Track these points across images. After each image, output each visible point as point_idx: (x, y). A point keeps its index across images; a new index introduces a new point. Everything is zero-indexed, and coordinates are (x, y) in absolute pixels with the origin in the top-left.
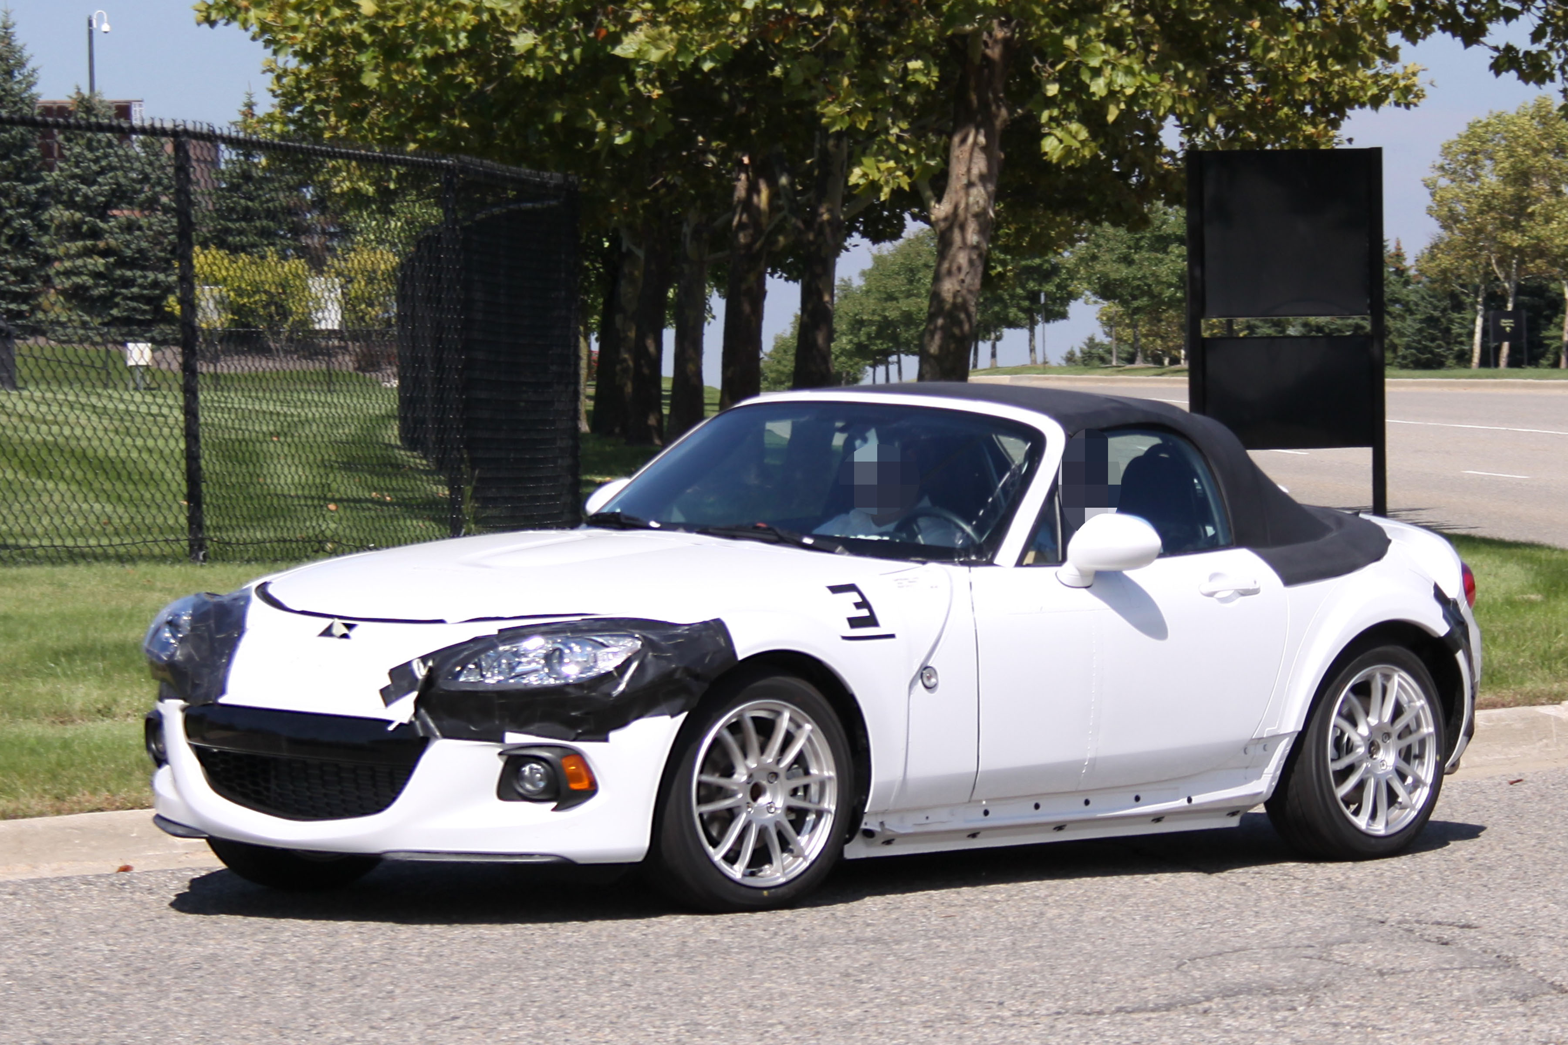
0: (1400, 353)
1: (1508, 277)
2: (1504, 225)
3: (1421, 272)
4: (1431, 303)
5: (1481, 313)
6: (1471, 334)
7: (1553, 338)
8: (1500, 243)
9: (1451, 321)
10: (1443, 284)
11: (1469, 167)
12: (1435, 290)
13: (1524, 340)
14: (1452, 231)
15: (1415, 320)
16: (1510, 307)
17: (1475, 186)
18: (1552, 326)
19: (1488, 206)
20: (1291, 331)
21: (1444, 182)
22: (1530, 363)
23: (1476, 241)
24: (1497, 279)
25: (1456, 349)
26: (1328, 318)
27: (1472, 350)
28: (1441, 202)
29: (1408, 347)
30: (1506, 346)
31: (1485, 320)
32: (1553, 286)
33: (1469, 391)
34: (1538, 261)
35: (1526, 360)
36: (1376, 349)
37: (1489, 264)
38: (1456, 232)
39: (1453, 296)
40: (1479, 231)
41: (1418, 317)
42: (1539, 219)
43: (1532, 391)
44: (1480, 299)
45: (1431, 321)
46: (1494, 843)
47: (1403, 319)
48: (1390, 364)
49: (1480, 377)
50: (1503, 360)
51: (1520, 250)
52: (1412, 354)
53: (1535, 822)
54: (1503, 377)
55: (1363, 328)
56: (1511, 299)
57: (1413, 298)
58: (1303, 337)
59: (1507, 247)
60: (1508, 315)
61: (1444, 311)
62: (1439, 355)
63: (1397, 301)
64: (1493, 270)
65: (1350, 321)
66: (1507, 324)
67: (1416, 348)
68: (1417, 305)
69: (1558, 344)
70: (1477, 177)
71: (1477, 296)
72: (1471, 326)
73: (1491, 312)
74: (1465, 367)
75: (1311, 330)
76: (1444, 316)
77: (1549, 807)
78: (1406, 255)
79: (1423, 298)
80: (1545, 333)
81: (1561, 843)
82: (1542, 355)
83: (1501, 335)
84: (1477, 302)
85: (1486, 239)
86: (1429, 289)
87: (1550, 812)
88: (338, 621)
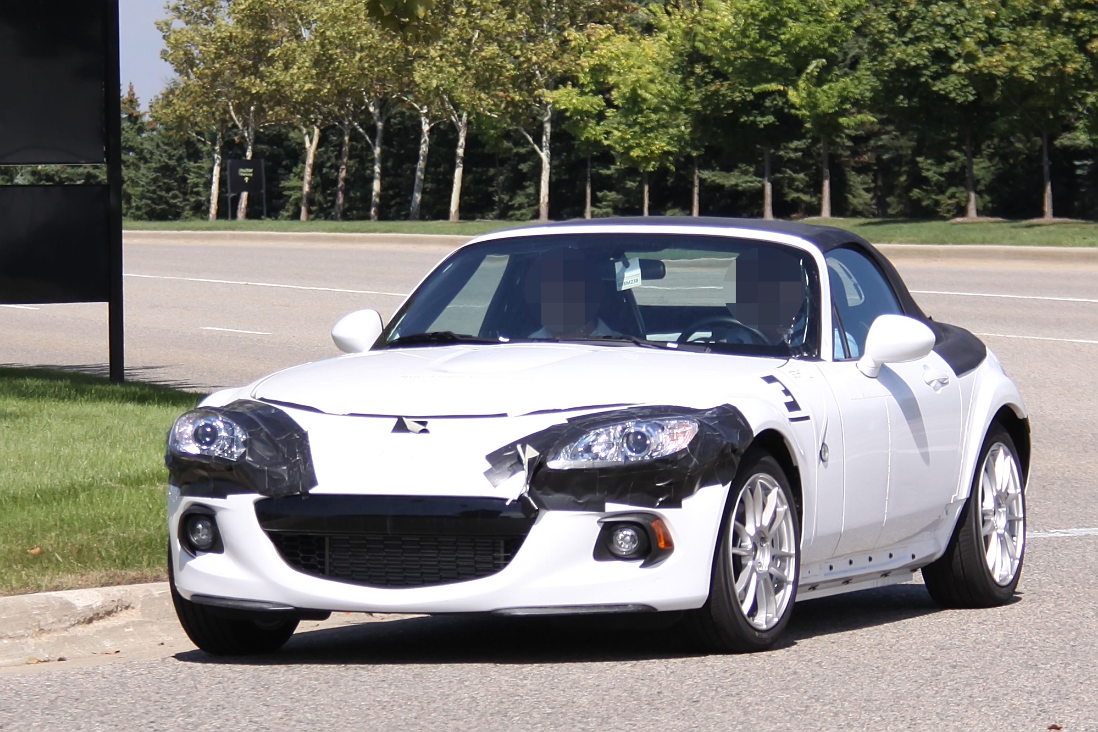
0: (134, 204)
1: (246, 124)
2: (244, 71)
3: (157, 120)
4: (166, 151)
5: (218, 162)
6: (208, 184)
7: (293, 188)
8: (239, 88)
9: (187, 171)
10: (178, 132)
11: (205, 9)
12: (170, 137)
13: (263, 191)
14: (188, 76)
15: (149, 169)
16: (249, 155)
17: (211, 28)
18: (292, 175)
19: (226, 50)
20: (19, 180)
21: (178, 24)
22: (269, 216)
23: (213, 87)
24: (235, 126)
25: (193, 200)
26: (59, 167)
27: (209, 201)
28: (176, 46)
29: (142, 197)
30: (245, 195)
31: (222, 170)
32: (292, 135)
33: (206, 243)
34: (277, 109)
35: (265, 212)
36: (113, 200)
37: (226, 111)
38: (192, 76)
39: (189, 143)
40: (216, 76)
41: (154, 165)
42: (280, 64)
43: (272, 244)
44: (217, 148)
45: (165, 170)
46: (239, 717)
47: (137, 168)
48: (125, 215)
49: (218, 229)
50: (241, 214)
51: (258, 96)
52: (147, 205)
53: (282, 694)
54: (241, 229)
55: (96, 177)
56: (250, 147)
57: (148, 146)
58: (31, 186)
59: (246, 92)
60: (247, 164)
61: (180, 159)
62: (175, 206)
63: (131, 149)
64: (231, 117)
65: (81, 170)
66: (246, 173)
67: (150, 198)
68: (152, 153)
69: (298, 195)
70: (213, 20)
71: (214, 144)
72: (208, 176)
73: (229, 162)
74: (202, 218)
75: (41, 180)
76: (179, 165)
77: (296, 678)
78: (140, 101)
79: (158, 146)
80: (284, 184)
81: (308, 715)
82: (282, 207)
83: (239, 185)
84: (214, 150)
85: (224, 84)
86: (164, 137)
87: (297, 683)
88: (404, 419)
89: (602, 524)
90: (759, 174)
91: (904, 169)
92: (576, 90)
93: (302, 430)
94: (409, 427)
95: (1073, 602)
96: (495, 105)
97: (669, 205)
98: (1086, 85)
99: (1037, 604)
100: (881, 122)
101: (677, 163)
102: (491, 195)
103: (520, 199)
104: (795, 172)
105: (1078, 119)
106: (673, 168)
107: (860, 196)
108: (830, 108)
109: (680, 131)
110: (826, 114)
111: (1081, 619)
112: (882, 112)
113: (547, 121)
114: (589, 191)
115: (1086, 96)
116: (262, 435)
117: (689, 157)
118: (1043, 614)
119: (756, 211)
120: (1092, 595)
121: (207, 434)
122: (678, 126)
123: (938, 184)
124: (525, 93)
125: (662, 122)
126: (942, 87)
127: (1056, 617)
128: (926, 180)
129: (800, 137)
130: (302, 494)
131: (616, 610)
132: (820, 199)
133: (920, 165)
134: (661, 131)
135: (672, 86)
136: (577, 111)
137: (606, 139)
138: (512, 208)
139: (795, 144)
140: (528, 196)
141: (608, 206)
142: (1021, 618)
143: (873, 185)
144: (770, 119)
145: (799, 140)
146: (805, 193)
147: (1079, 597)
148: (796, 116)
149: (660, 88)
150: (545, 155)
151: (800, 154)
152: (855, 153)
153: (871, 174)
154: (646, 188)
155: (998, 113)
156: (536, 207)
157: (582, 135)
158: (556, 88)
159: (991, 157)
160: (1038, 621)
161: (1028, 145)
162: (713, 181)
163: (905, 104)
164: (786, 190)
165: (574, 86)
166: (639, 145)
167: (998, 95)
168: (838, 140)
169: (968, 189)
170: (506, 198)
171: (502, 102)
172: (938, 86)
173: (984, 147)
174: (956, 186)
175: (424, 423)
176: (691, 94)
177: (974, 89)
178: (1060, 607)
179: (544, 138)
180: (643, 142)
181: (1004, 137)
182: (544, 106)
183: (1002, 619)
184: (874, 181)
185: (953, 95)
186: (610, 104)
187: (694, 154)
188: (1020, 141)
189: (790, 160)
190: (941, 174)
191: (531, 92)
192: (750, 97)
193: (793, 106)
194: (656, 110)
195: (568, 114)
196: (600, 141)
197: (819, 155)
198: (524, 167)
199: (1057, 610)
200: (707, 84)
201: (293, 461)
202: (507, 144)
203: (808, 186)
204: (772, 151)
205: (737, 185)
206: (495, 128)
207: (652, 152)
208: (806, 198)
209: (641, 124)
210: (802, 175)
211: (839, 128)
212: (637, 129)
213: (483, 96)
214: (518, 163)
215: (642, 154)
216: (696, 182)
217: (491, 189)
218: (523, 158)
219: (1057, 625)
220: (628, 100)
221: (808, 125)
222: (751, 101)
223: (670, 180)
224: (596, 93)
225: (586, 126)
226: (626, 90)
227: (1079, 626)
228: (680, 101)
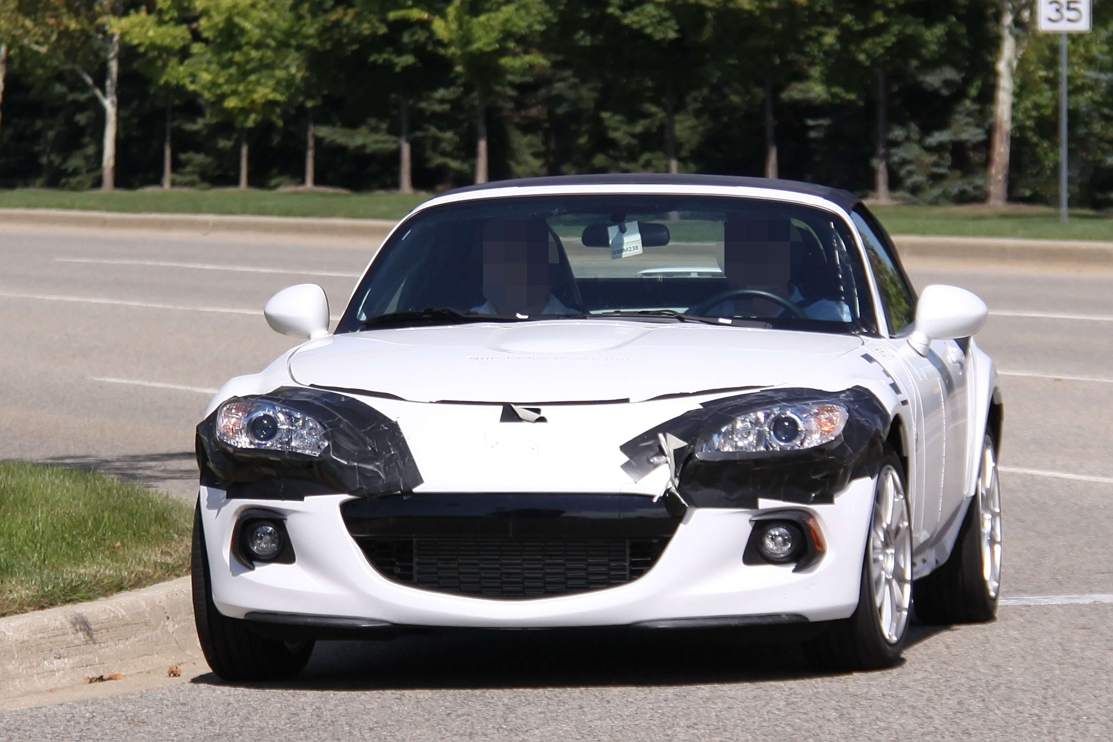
88: (514, 406)
89: (754, 523)
90: (394, 131)
91: (584, 128)
92: (153, 18)
93: (390, 420)
94: (521, 416)
95: (810, 700)
96: (43, 35)
97: (274, 171)
98: (823, 19)
99: (763, 702)
100: (556, 65)
101: (285, 115)
102: (36, 156)
103: (75, 162)
104: (442, 129)
105: (812, 64)
106: (280, 123)
107: (526, 163)
108: (489, 44)
109: (289, 74)
110: (482, 54)
111: (820, 722)
112: (557, 51)
113: (113, 58)
114: (168, 153)
115: (821, 34)
116: (342, 426)
117: (301, 107)
118: (771, 715)
119: (389, 181)
120: (834, 690)
121: (265, 428)
122: (287, 67)
123: (629, 148)
124: (82, 18)
125: (266, 61)
126: (636, 19)
127: (788, 718)
128: (613, 143)
129: (448, 84)
130: (403, 493)
131: (770, 620)
132: (474, 168)
133: (607, 123)
134: (265, 73)
135: (279, 15)
136: (153, 46)
137: (192, 82)
138: (64, 173)
139: (441, 93)
140: (87, 158)
141: (193, 173)
142: (743, 720)
143: (542, 149)
144: (408, 60)
145: (447, 87)
146: (455, 158)
147: (818, 693)
148: (443, 57)
149: (264, 15)
150: (109, 105)
151: (446, 107)
152: (520, 105)
153: (540, 133)
154: (244, 151)
155: (708, 56)
156: (96, 174)
157: (160, 77)
158: (125, 14)
159: (698, 114)
160: (764, 724)
161: (748, 98)
162: (333, 141)
163: (587, 41)
164: (429, 153)
165: (149, 12)
166: (235, 93)
167: (707, 33)
168: (498, 88)
169: (668, 155)
170: (57, 160)
171: (52, 31)
172: (630, 19)
173: (689, 99)
174: (652, 150)
175: (538, 411)
176: (304, 25)
177: (678, 23)
178: (793, 706)
179: (108, 83)
180: (241, 88)
181: (717, 89)
182: (108, 37)
183: (718, 722)
184: (545, 143)
185: (649, 30)
186: (196, 36)
187: (310, 104)
188: (737, 93)
189: (434, 115)
190: (633, 135)
191: (92, 19)
192: (383, 30)
193: (439, 43)
194: (258, 46)
195: (142, 50)
196: (184, 86)
197: (473, 107)
198: (81, 118)
199: (788, 709)
200: (326, 11)
201: (388, 456)
202: (59, 88)
203: (458, 148)
204: (411, 102)
205: (364, 146)
206: (43, 66)
207: (253, 102)
208: (455, 164)
209: (238, 64)
210: (449, 135)
211: (499, 72)
212: (233, 70)
213: (28, 23)
214: (74, 114)
215: (240, 105)
216: (311, 143)
217: (37, 148)
218: (80, 107)
219: (789, 729)
220: (221, 31)
221: (459, 69)
222: (384, 35)
223: (276, 140)
224: (179, 21)
225: (165, 65)
226: (218, 19)
227: (818, 731)
228: (290, 34)
